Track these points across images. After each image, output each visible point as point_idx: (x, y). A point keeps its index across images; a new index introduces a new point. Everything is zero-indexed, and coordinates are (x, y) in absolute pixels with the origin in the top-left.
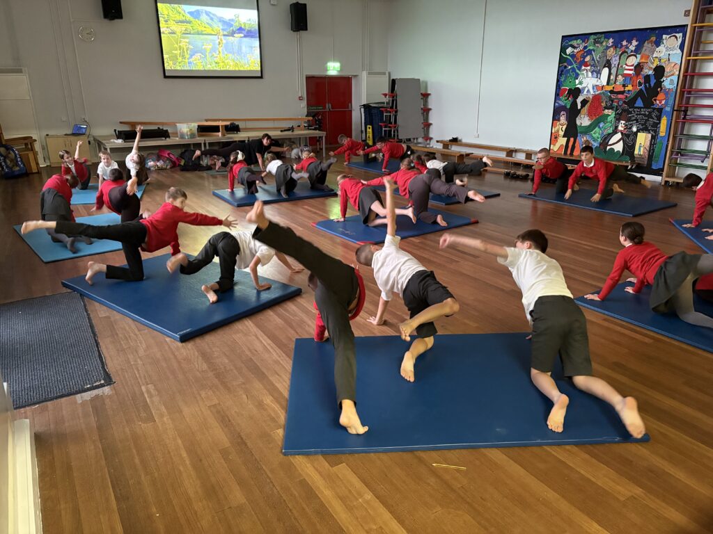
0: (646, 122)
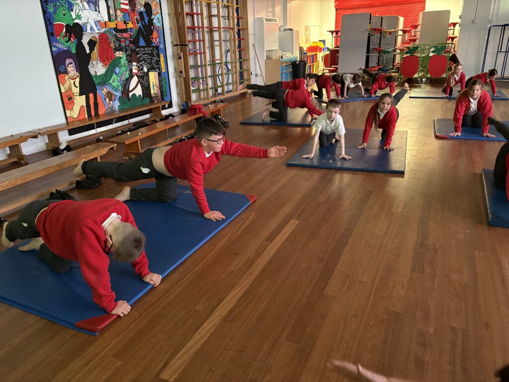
0: (151, 61)
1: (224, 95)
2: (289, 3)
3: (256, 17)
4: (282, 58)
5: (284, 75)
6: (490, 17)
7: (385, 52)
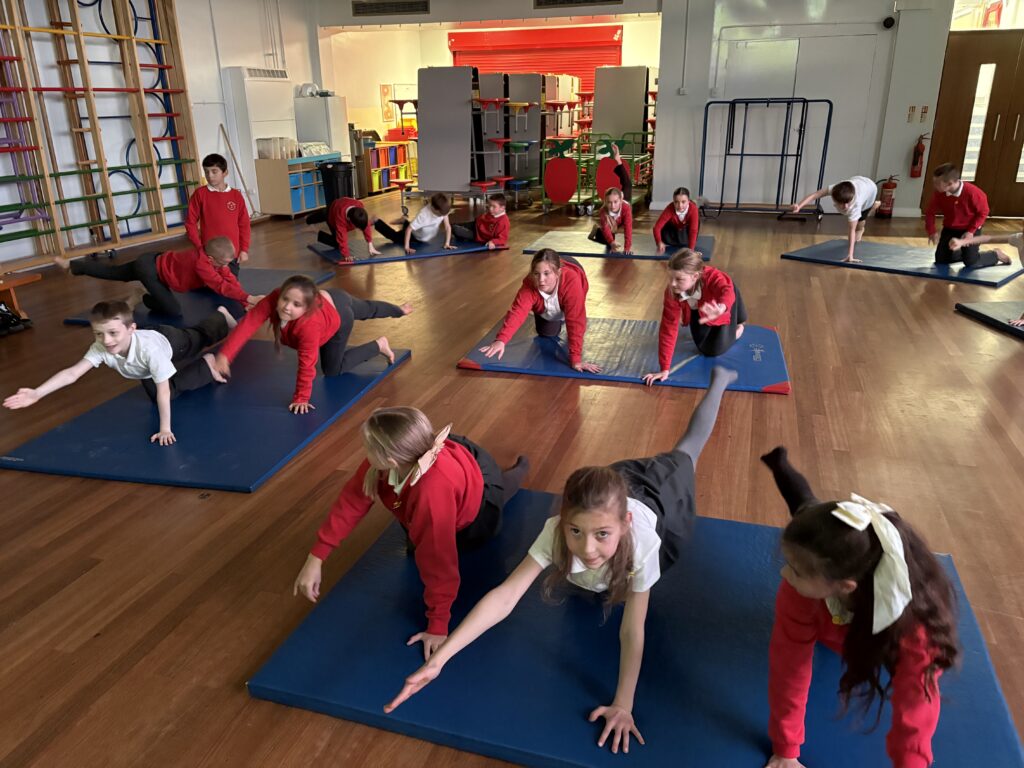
1: (116, 242)
2: (324, 37)
3: (222, 66)
4: (300, 155)
5: (301, 191)
6: (711, 86)
7: (517, 149)
